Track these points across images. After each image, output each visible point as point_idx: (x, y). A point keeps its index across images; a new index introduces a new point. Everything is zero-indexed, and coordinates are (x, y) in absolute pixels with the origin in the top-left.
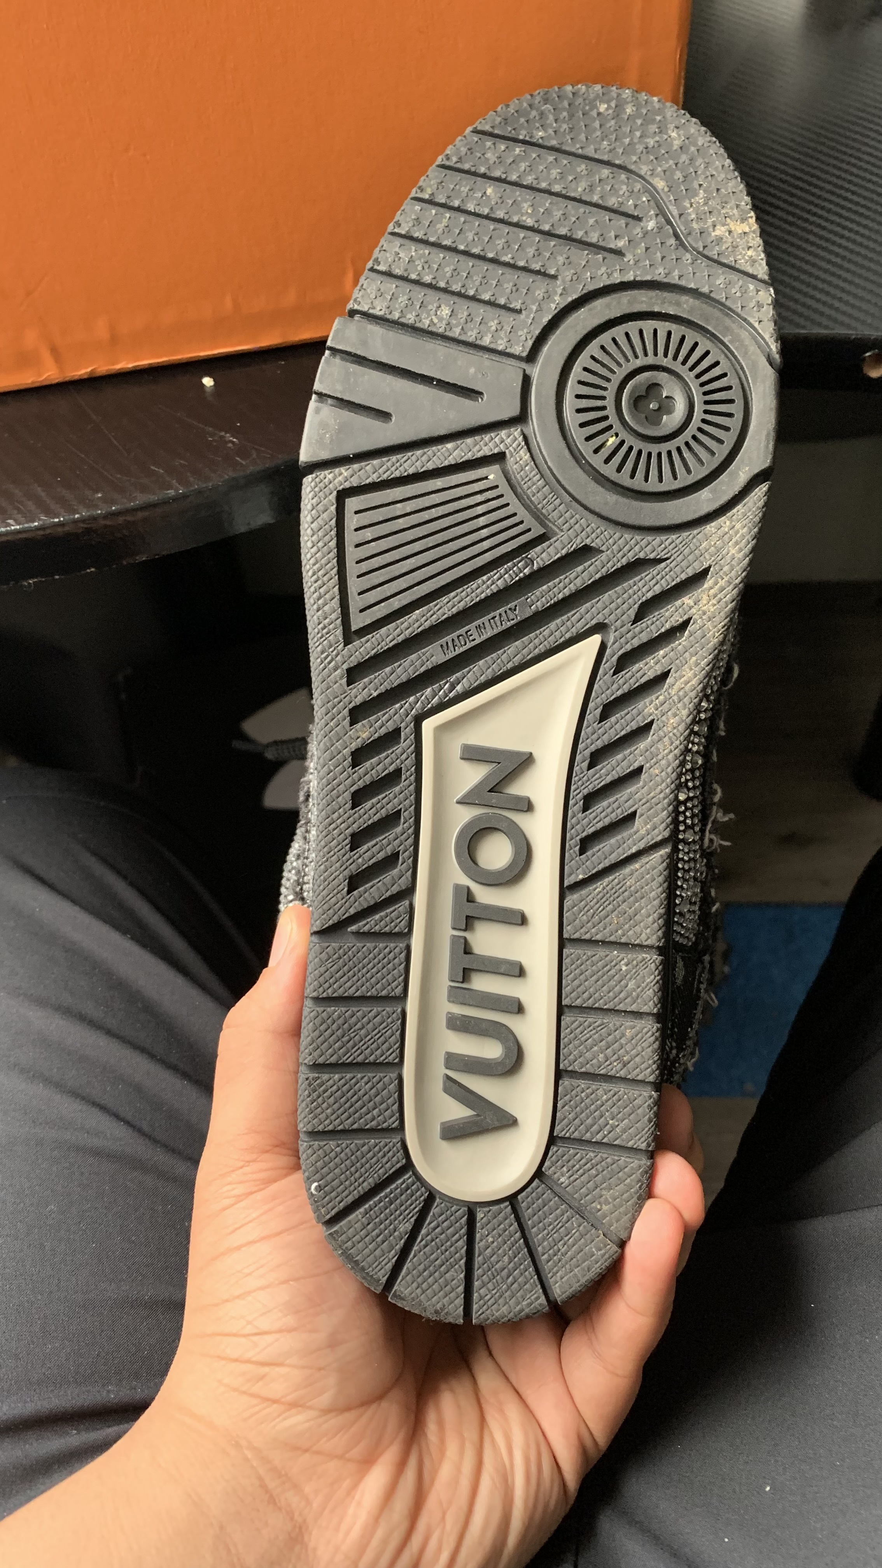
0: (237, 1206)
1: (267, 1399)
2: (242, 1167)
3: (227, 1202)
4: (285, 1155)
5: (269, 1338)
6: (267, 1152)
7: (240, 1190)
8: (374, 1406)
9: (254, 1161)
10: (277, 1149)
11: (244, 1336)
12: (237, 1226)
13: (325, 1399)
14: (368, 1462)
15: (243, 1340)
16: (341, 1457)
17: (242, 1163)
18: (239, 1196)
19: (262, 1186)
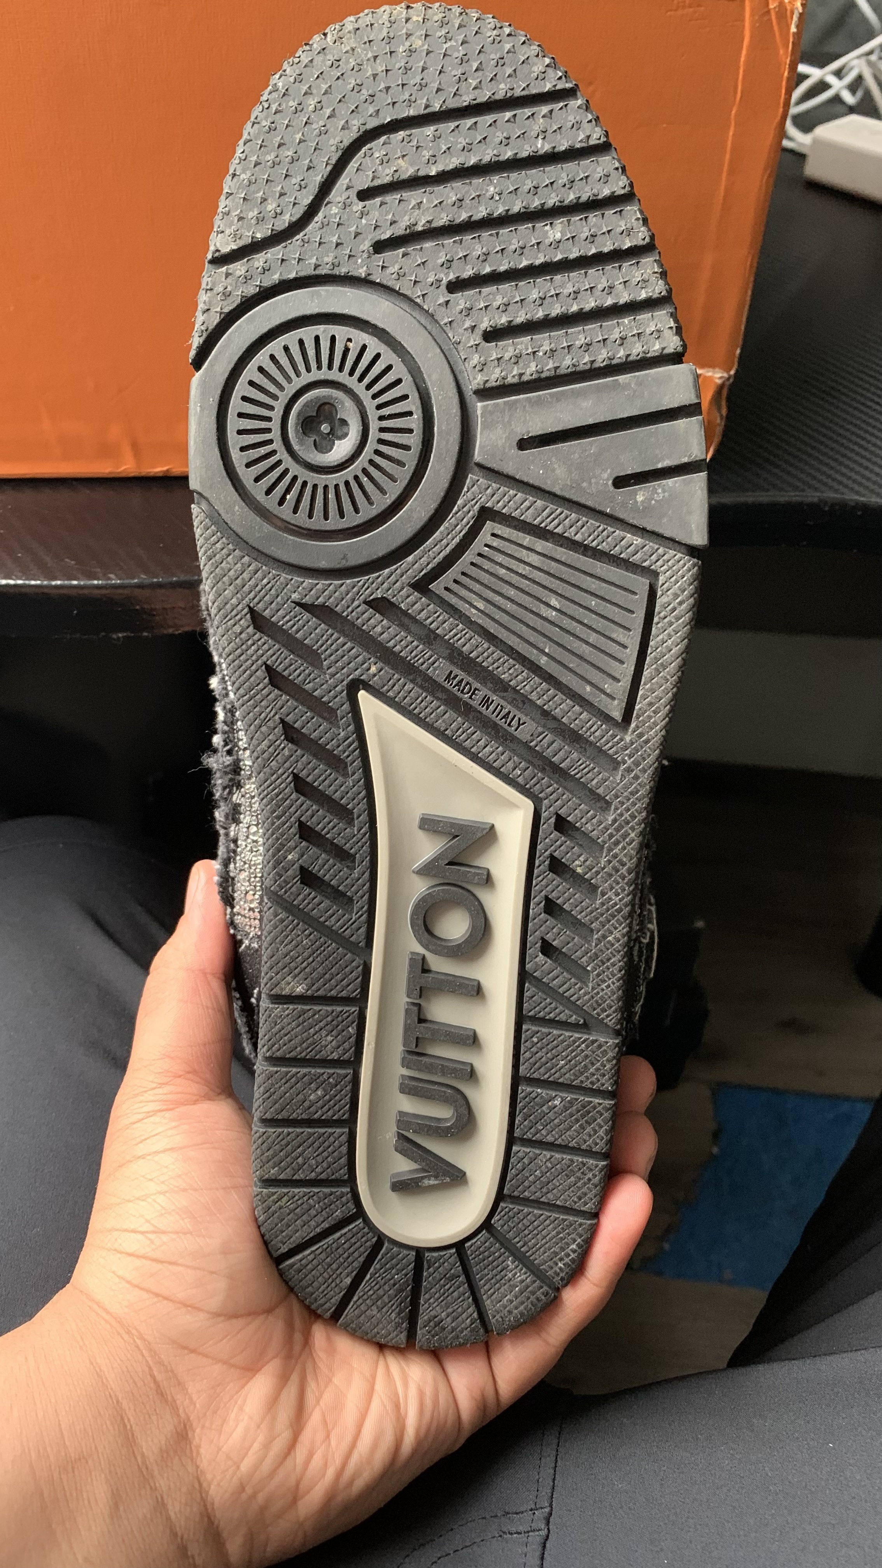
0: (145, 1121)
1: (157, 1295)
2: (154, 1089)
3: (140, 1116)
4: (197, 1083)
5: (165, 1238)
6: (180, 1076)
7: (151, 1107)
8: (262, 1317)
9: (166, 1084)
10: (190, 1076)
11: (142, 1233)
12: (143, 1138)
13: (215, 1303)
14: (251, 1369)
15: (140, 1237)
16: (225, 1363)
17: (154, 1085)
18: (148, 1112)
19: (171, 1106)
